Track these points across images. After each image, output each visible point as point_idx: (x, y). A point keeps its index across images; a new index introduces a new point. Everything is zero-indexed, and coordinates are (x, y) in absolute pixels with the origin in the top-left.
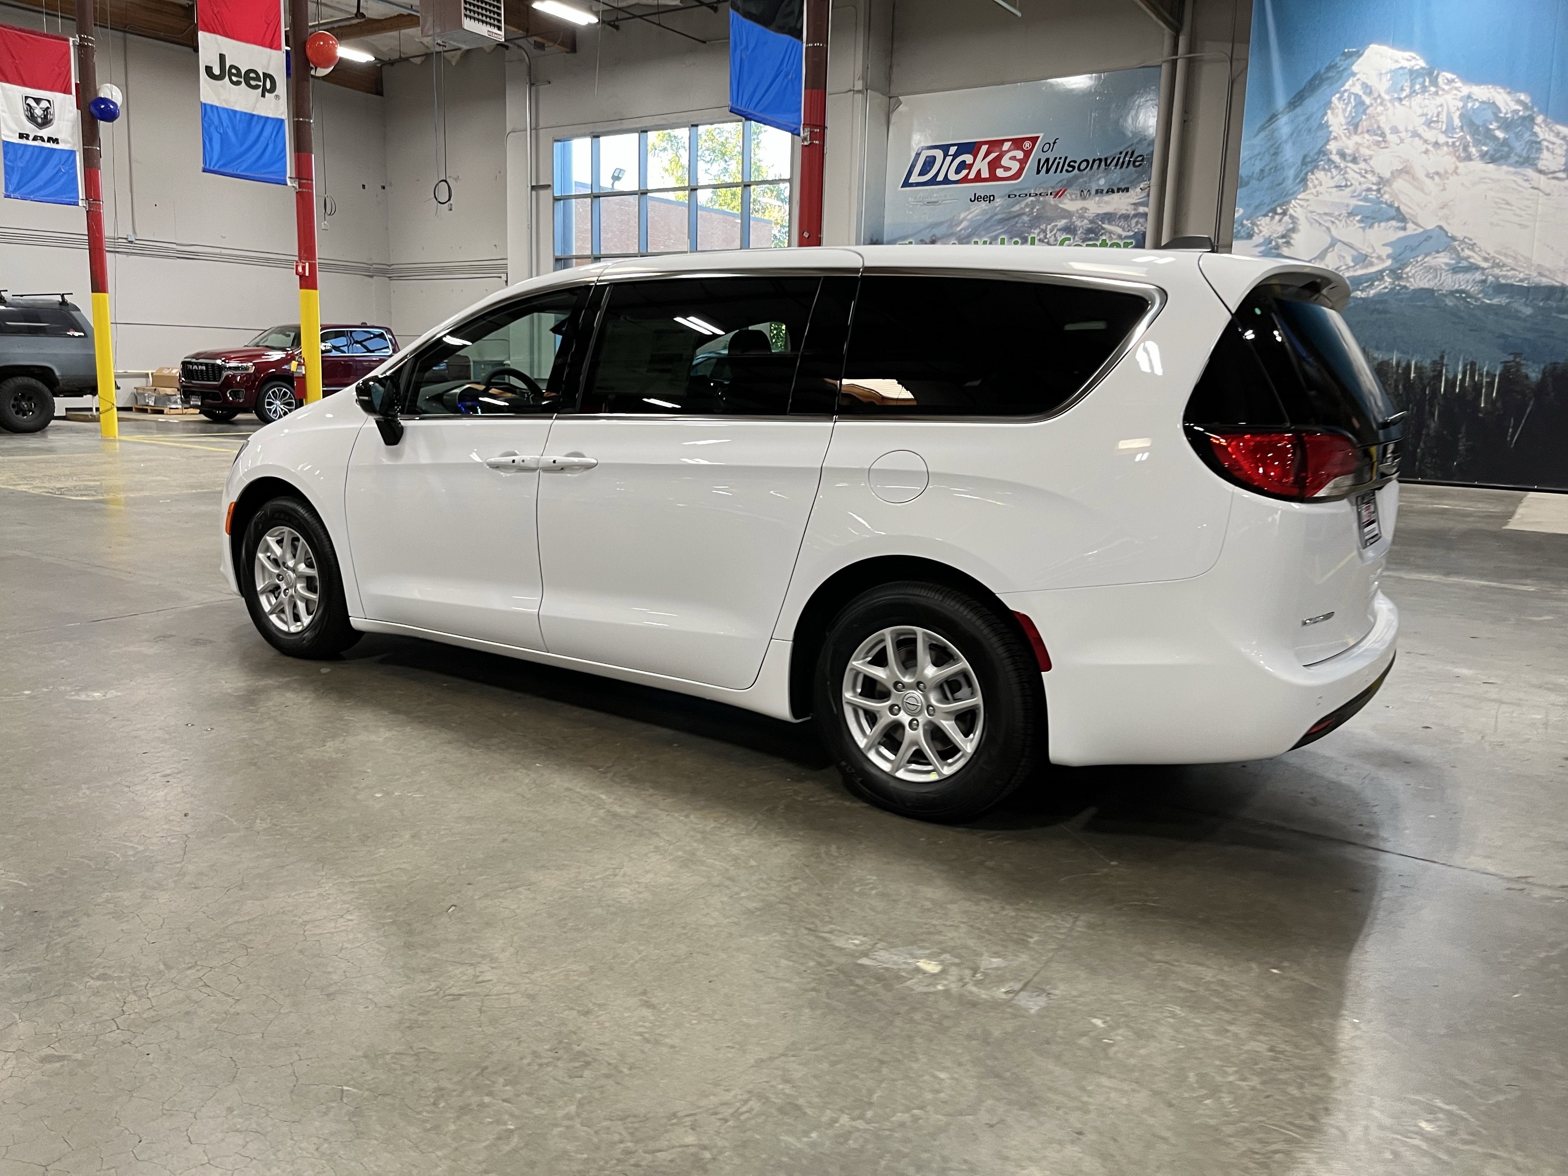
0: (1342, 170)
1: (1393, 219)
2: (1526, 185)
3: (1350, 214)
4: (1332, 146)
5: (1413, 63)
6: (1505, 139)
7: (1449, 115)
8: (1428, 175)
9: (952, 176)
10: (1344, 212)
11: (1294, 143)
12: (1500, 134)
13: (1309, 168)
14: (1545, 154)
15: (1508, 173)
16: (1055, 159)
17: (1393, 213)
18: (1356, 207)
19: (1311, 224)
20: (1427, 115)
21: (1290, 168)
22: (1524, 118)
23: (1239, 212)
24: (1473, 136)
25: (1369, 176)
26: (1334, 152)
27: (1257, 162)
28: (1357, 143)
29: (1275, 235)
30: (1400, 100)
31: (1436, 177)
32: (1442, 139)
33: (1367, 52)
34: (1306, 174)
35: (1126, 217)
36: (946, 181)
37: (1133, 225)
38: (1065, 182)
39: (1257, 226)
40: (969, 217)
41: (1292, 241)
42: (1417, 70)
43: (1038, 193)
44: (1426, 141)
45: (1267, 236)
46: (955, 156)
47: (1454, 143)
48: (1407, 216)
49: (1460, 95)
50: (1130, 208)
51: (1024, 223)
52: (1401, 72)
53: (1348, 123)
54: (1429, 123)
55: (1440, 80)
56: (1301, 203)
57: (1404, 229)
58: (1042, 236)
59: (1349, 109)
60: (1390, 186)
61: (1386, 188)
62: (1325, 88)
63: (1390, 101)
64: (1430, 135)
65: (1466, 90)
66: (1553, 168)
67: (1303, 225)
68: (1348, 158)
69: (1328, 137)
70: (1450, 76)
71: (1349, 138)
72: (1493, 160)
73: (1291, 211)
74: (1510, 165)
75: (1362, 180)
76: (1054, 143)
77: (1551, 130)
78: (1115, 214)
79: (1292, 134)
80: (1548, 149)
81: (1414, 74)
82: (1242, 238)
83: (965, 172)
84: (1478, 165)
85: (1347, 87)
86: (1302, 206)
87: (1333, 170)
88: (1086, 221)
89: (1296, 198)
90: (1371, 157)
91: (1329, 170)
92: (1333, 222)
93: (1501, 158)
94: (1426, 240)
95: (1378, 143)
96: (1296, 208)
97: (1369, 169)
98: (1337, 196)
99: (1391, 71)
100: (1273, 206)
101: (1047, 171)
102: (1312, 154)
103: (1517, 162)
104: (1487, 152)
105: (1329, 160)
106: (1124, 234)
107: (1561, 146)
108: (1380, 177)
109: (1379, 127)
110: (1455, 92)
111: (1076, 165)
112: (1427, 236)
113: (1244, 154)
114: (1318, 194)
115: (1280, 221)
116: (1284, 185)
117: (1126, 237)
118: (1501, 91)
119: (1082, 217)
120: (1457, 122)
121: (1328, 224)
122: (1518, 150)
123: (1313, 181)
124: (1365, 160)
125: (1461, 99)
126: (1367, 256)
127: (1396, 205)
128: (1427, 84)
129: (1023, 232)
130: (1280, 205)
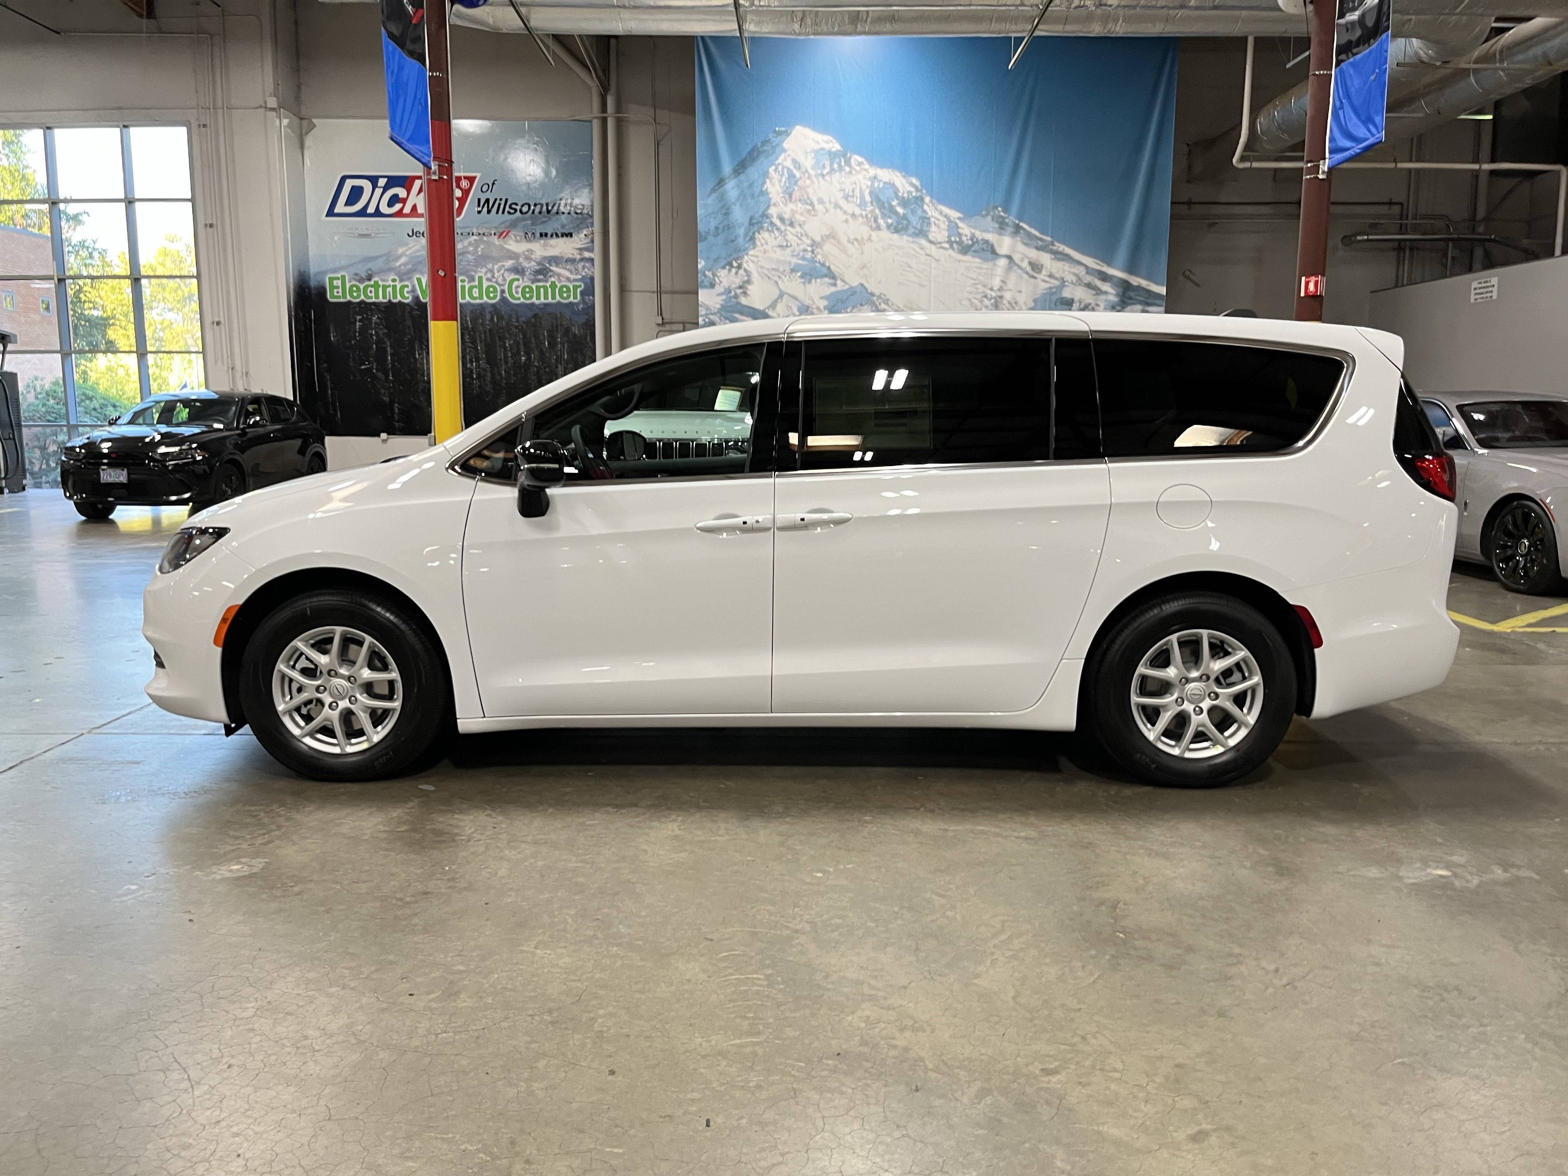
0: (782, 232)
1: (826, 276)
2: (921, 252)
3: (793, 271)
4: (773, 211)
5: (831, 145)
6: (904, 214)
7: (861, 191)
8: (849, 241)
9: (384, 209)
10: (787, 268)
11: (741, 206)
12: (900, 210)
13: (756, 229)
14: (933, 228)
15: (908, 241)
16: (496, 200)
17: (825, 271)
18: (797, 264)
19: (762, 278)
20: (844, 190)
21: (740, 227)
22: (916, 198)
23: (701, 264)
24: (880, 210)
25: (804, 238)
26: (775, 216)
27: (712, 219)
28: (792, 210)
29: (734, 286)
30: (823, 176)
31: (855, 243)
32: (858, 211)
33: (794, 133)
34: (754, 233)
35: (572, 261)
36: (378, 213)
37: (580, 269)
38: (508, 224)
39: (718, 277)
40: (408, 253)
41: (748, 292)
42: (834, 152)
43: (481, 232)
44: (845, 212)
45: (727, 286)
46: (386, 189)
47: (867, 215)
48: (837, 275)
49: (868, 176)
50: (576, 252)
51: (469, 261)
52: (822, 152)
53: (784, 192)
54: (846, 197)
55: (852, 161)
56: (752, 258)
57: (835, 285)
58: (489, 275)
59: (784, 180)
60: (821, 248)
61: (818, 250)
62: (762, 159)
63: (816, 176)
64: (849, 207)
65: (872, 171)
66: (939, 240)
67: (755, 276)
68: (787, 222)
69: (770, 202)
70: (860, 159)
71: (786, 205)
72: (897, 231)
73: (745, 265)
74: (909, 235)
75: (799, 242)
76: (493, 184)
77: (936, 209)
78: (562, 258)
79: (739, 198)
80: (935, 224)
81: (832, 155)
82: (705, 287)
83: (398, 206)
84: (885, 234)
85: (780, 160)
86: (753, 262)
87: (776, 232)
88: (533, 263)
89: (747, 254)
90: (804, 223)
91: (773, 231)
92: (779, 277)
93: (903, 229)
94: (852, 295)
95: (809, 211)
96: (749, 262)
97: (803, 233)
98: (779, 254)
99: (814, 151)
100: (729, 260)
101: (489, 212)
102: (757, 216)
103: (914, 233)
104: (891, 225)
105: (772, 223)
106: (572, 277)
107: (944, 222)
108: (813, 240)
109: (808, 198)
110: (864, 172)
111: (518, 208)
112: (852, 292)
113: (700, 212)
114: (765, 252)
115: (736, 273)
116: (735, 243)
117: (575, 280)
118: (898, 174)
119: (528, 258)
120: (868, 198)
121: (776, 278)
122: (914, 223)
123: (760, 240)
124: (800, 225)
125: (870, 179)
126: (808, 307)
127: (827, 264)
128: (843, 163)
129: (468, 271)
130: (736, 260)
